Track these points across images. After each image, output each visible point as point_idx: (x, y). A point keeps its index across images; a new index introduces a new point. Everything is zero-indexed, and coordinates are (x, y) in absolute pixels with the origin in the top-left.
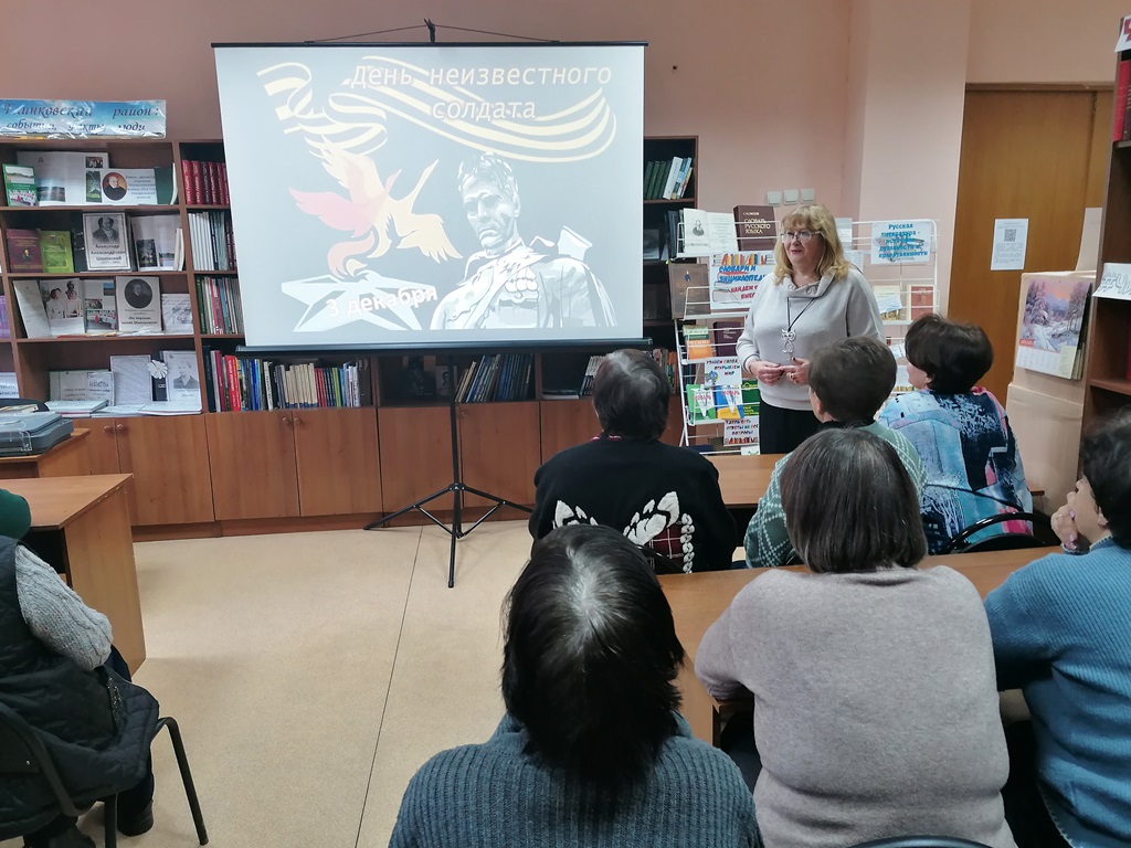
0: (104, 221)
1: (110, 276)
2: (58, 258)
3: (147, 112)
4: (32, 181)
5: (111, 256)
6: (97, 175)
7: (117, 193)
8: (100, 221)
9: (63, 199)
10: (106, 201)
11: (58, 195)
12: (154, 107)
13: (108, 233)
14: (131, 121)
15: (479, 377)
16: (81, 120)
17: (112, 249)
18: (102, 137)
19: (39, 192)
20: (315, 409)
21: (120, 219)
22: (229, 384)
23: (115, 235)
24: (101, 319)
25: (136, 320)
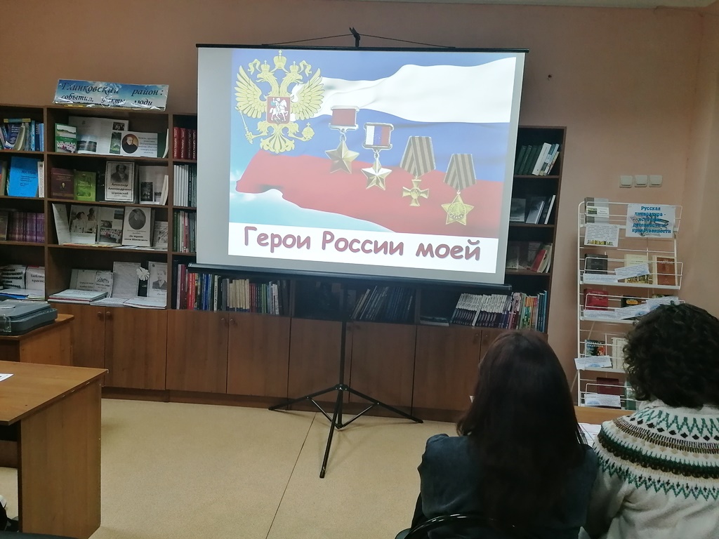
0: (120, 167)
1: (122, 206)
2: (85, 190)
3: (156, 93)
4: (74, 136)
5: (122, 192)
6: (120, 135)
7: (131, 148)
8: (118, 167)
9: (95, 151)
11: (92, 148)
12: (160, 89)
13: (121, 175)
14: (144, 98)
15: (371, 302)
16: (111, 96)
17: (123, 187)
18: (123, 108)
19: (79, 144)
20: (247, 313)
22: (188, 289)
23: (126, 178)
24: (110, 235)
25: (134, 238)
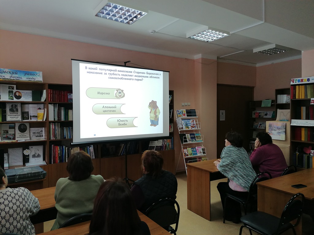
0: (13, 106)
1: (14, 123)
3: (36, 75)
5: (15, 116)
6: (12, 92)
7: (19, 97)
8: (12, 106)
10: (15, 100)
12: (38, 73)
13: (15, 109)
14: (31, 77)
15: (125, 148)
16: (13, 75)
17: (16, 114)
18: (21, 81)
21: (19, 105)
23: (17, 110)
24: (8, 137)
25: (21, 136)
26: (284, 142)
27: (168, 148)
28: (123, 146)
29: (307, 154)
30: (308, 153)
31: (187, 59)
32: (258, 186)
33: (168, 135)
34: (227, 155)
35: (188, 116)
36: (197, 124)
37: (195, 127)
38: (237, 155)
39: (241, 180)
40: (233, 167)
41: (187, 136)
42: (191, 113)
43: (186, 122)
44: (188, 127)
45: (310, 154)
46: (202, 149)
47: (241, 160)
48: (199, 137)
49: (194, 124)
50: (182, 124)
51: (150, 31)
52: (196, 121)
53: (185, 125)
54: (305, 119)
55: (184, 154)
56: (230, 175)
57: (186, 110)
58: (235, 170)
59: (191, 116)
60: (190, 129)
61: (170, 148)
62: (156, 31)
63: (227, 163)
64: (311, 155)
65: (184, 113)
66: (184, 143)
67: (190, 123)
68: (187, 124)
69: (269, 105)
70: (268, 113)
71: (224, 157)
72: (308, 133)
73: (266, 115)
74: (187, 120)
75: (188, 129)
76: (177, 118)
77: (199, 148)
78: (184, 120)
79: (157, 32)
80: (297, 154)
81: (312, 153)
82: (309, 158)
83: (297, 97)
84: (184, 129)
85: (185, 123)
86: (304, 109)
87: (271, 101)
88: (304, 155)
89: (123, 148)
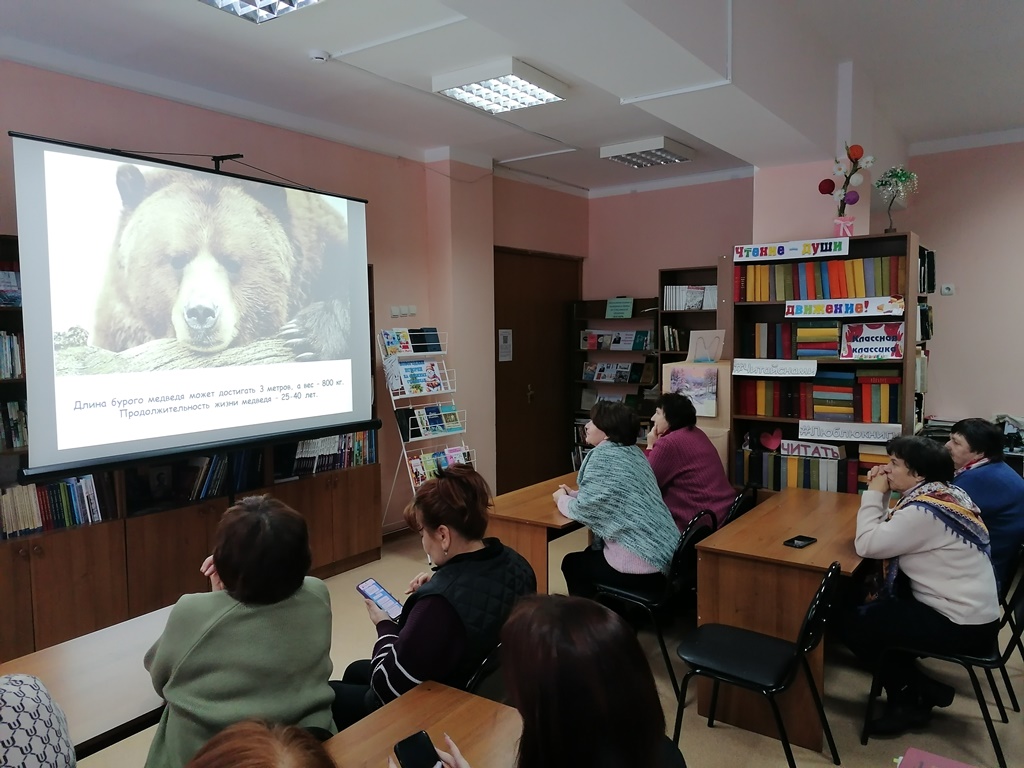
15: (213, 472)
26: (713, 421)
27: (357, 461)
28: (205, 467)
29: (772, 451)
30: (773, 446)
31: (402, 161)
32: (699, 554)
33: (368, 417)
34: (600, 472)
35: (416, 349)
36: (443, 375)
37: (439, 384)
38: (627, 470)
39: (643, 542)
40: (620, 505)
41: (417, 417)
42: (423, 340)
43: (412, 369)
44: (418, 387)
45: (778, 450)
46: (464, 454)
47: (637, 484)
48: (452, 417)
49: (435, 376)
50: (400, 379)
51: (314, 53)
52: (441, 367)
53: (409, 379)
54: (765, 356)
55: (412, 477)
56: (608, 530)
57: (410, 331)
58: (624, 513)
59: (424, 349)
60: (425, 392)
61: (365, 460)
62: (334, 56)
63: (601, 496)
64: (783, 452)
65: (403, 340)
66: (411, 440)
67: (424, 371)
68: (414, 378)
69: (628, 314)
70: (623, 335)
71: (590, 478)
72: (774, 394)
73: (617, 341)
74: (414, 362)
75: (419, 394)
76: (383, 356)
77: (455, 451)
78: (406, 363)
79: (335, 60)
80: (747, 455)
81: (786, 447)
82: (778, 461)
83: (750, 298)
84: (408, 395)
85: (408, 374)
86: (762, 330)
87: (630, 301)
88: (765, 454)
89: (207, 471)
